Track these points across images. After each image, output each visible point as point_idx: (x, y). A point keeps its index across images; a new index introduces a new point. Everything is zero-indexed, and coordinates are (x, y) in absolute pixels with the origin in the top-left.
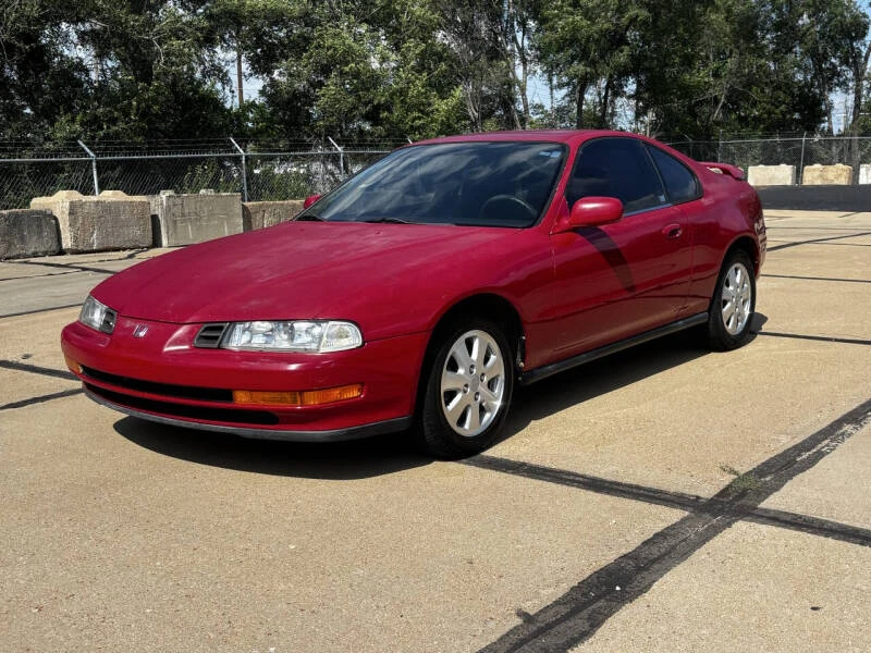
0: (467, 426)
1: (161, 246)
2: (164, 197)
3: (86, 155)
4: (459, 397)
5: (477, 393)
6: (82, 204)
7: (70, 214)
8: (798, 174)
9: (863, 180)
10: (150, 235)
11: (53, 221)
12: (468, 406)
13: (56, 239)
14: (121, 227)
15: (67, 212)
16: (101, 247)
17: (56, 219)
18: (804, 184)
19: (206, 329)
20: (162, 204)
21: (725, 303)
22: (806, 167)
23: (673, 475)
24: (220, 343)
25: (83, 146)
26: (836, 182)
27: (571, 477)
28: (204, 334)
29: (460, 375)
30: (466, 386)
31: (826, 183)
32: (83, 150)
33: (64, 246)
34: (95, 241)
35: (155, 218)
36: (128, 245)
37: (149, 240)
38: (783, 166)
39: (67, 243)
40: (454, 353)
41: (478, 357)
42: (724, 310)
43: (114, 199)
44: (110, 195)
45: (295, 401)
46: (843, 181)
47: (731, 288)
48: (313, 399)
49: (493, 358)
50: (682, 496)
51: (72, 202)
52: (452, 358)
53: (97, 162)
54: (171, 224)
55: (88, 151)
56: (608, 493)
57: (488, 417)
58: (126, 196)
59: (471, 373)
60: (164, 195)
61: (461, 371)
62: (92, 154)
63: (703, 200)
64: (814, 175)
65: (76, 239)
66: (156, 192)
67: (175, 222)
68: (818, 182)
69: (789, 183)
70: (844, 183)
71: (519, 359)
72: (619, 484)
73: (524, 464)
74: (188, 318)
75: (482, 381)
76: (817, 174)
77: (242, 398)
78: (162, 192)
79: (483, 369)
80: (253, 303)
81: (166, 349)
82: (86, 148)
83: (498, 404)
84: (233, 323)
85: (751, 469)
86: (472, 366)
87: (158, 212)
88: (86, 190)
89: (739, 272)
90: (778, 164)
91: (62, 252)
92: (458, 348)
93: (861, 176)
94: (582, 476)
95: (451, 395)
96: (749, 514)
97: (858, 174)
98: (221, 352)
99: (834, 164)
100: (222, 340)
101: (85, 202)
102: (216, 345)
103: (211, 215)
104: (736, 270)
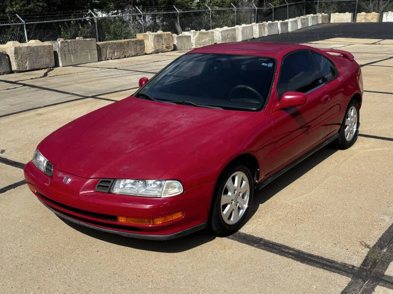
0: (232, 219)
1: (59, 66)
2: (59, 42)
3: (20, 22)
4: (229, 206)
5: (237, 203)
6: (20, 48)
7: (15, 53)
8: (354, 18)
9: (384, 20)
10: (53, 61)
11: (7, 57)
12: (233, 210)
13: (8, 66)
14: (40, 58)
15: (13, 53)
16: (30, 69)
17: (8, 56)
18: (357, 22)
19: (102, 181)
20: (58, 46)
21: (346, 126)
22: (358, 14)
23: (337, 249)
24: (110, 189)
25: (19, 17)
26: (372, 21)
27: (287, 250)
28: (100, 184)
29: (229, 196)
30: (232, 200)
31: (367, 21)
32: (18, 19)
33: (13, 69)
34: (28, 66)
35: (55, 53)
36: (43, 67)
37: (53, 64)
38: (347, 13)
39: (14, 68)
40: (227, 185)
41: (238, 185)
42: (346, 130)
43: (35, 45)
44: (33, 43)
45: (150, 222)
46: (375, 20)
47: (349, 119)
48: (159, 222)
49: (244, 182)
50: (345, 265)
51: (15, 48)
52: (226, 188)
53: (26, 25)
54: (63, 56)
55: (21, 19)
56: (308, 263)
57: (242, 212)
58: (41, 42)
59: (234, 193)
60: (59, 41)
61: (229, 194)
62: (23, 21)
63: (338, 79)
64: (362, 17)
65: (18, 66)
66: (55, 40)
67: (65, 54)
68: (363, 21)
69: (350, 21)
70: (375, 22)
71: (255, 178)
72: (312, 256)
73: (261, 239)
74: (91, 176)
75: (239, 195)
76: (363, 17)
77: (122, 220)
78: (58, 39)
79: (240, 190)
80: (125, 167)
81: (81, 193)
82: (20, 18)
83: (246, 206)
84: (115, 179)
85: (375, 243)
86: (235, 190)
87: (57, 50)
88: (22, 40)
89: (353, 110)
90: (345, 12)
91: (12, 72)
92: (229, 183)
93: (383, 19)
94: (293, 249)
95: (225, 206)
96: (381, 280)
97: (382, 17)
98: (110, 195)
99: (371, 12)
100: (110, 188)
101: (22, 47)
102: (107, 191)
103: (82, 50)
104: (352, 109)
